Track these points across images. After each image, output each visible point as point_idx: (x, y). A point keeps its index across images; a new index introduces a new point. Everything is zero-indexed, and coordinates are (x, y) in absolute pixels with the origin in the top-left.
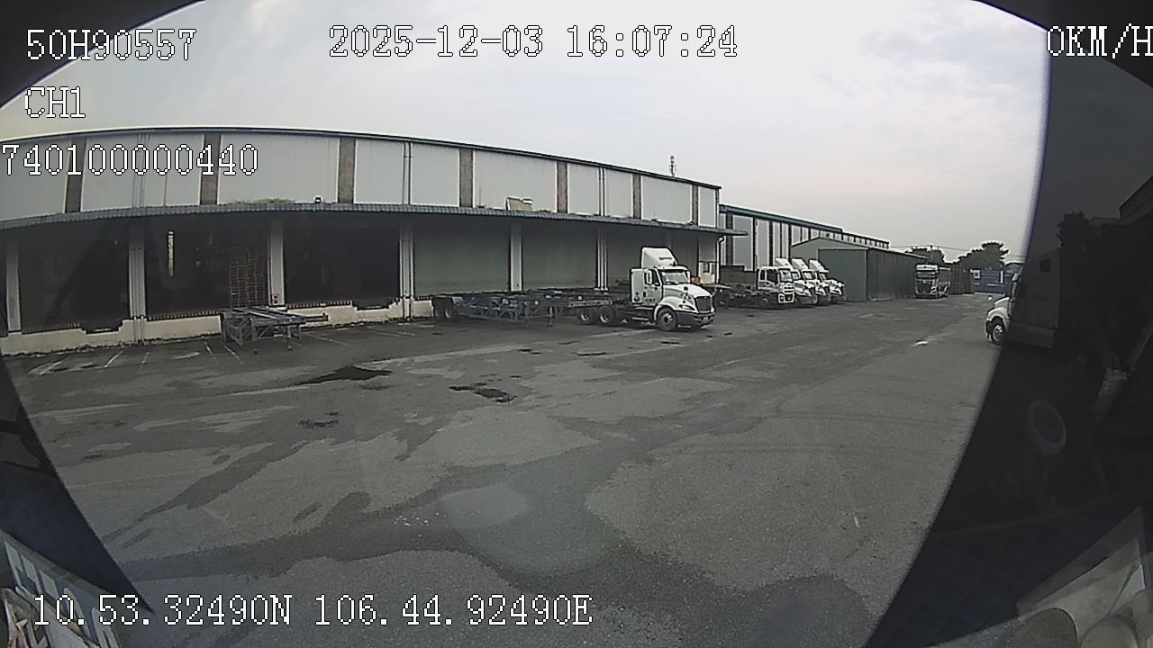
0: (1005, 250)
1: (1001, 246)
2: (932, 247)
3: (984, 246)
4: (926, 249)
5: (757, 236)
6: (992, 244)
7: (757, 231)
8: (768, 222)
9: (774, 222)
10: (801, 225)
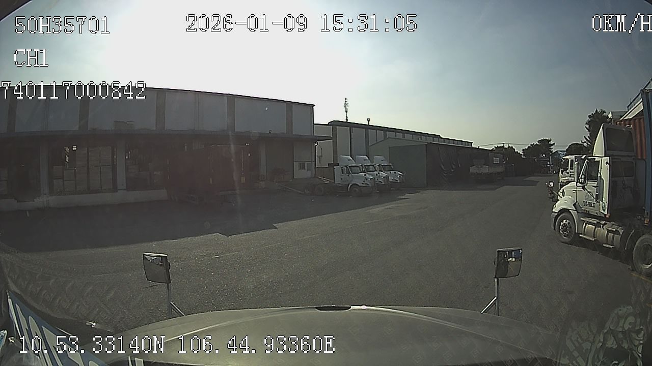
0: (552, 143)
1: (550, 140)
3: (539, 141)
5: (352, 140)
6: (546, 139)
7: (352, 137)
8: (364, 130)
9: (369, 130)
10: (396, 132)
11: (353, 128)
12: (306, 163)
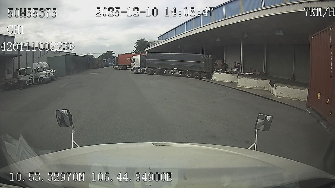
0: (114, 53)
1: (113, 52)
2: (90, 54)
3: (107, 52)
4: (88, 55)
6: (110, 51)
12: (10, 70)
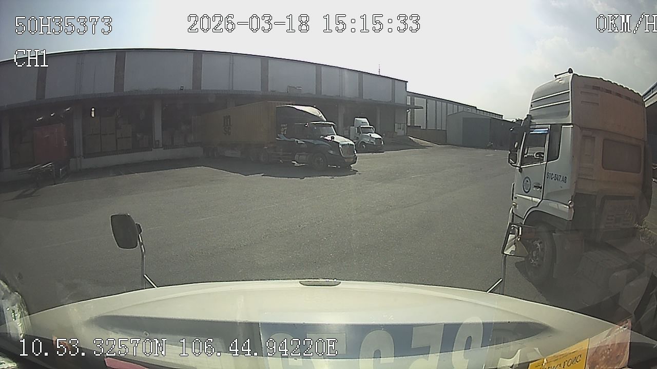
7: (428, 107)
8: (434, 101)
9: (438, 102)
10: (453, 104)
11: (429, 100)
12: (402, 125)
